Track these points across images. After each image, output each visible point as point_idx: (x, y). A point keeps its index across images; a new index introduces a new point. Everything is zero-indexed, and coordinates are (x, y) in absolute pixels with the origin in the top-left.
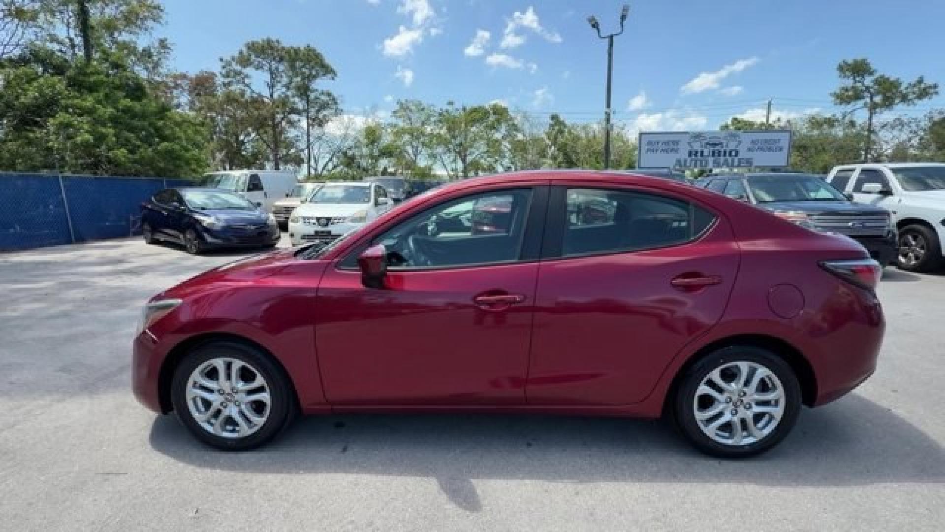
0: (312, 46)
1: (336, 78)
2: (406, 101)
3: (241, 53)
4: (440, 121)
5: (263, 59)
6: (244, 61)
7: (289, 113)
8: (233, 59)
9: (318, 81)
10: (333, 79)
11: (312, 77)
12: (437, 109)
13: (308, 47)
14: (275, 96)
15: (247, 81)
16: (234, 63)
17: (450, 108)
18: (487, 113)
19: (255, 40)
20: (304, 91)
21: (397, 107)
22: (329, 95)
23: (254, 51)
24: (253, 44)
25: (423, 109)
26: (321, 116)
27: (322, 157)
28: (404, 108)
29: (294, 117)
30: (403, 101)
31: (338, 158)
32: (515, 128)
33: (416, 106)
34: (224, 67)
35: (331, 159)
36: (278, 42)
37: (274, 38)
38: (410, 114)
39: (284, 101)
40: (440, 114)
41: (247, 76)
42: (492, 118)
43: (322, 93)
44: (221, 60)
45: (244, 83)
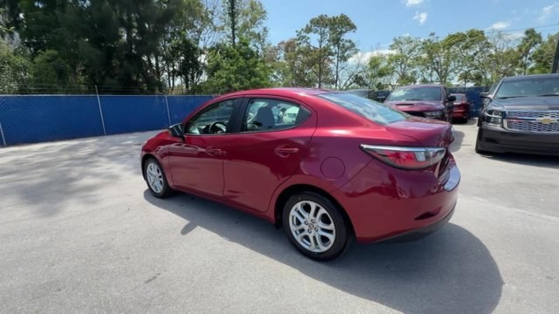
0: (345, 14)
1: (356, 31)
2: (399, 38)
3: (307, 25)
4: (423, 48)
5: (318, 27)
6: (308, 30)
7: (328, 56)
8: (302, 30)
9: (346, 34)
10: (354, 32)
11: (341, 33)
12: (422, 40)
13: (342, 14)
14: (322, 46)
15: (308, 41)
16: (302, 32)
17: (431, 38)
18: (464, 36)
19: (314, 17)
20: (336, 41)
21: (392, 43)
22: (350, 41)
23: (314, 24)
24: (313, 20)
25: (411, 42)
26: (346, 54)
27: (344, 78)
28: (397, 43)
29: (331, 57)
30: (397, 38)
31: (352, 79)
32: (489, 45)
33: (406, 40)
34: (297, 35)
35: (349, 79)
36: (326, 16)
37: (324, 15)
38: (402, 46)
39: (325, 50)
40: (424, 43)
41: (308, 38)
42: (468, 40)
43: (346, 41)
44: (297, 32)
45: (307, 42)
